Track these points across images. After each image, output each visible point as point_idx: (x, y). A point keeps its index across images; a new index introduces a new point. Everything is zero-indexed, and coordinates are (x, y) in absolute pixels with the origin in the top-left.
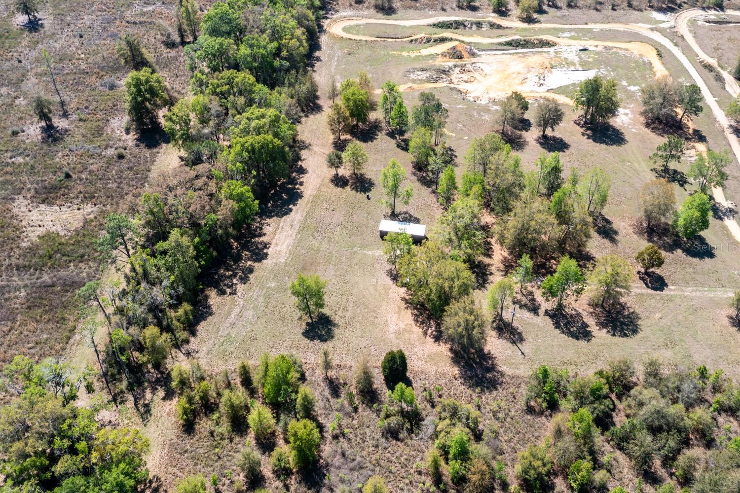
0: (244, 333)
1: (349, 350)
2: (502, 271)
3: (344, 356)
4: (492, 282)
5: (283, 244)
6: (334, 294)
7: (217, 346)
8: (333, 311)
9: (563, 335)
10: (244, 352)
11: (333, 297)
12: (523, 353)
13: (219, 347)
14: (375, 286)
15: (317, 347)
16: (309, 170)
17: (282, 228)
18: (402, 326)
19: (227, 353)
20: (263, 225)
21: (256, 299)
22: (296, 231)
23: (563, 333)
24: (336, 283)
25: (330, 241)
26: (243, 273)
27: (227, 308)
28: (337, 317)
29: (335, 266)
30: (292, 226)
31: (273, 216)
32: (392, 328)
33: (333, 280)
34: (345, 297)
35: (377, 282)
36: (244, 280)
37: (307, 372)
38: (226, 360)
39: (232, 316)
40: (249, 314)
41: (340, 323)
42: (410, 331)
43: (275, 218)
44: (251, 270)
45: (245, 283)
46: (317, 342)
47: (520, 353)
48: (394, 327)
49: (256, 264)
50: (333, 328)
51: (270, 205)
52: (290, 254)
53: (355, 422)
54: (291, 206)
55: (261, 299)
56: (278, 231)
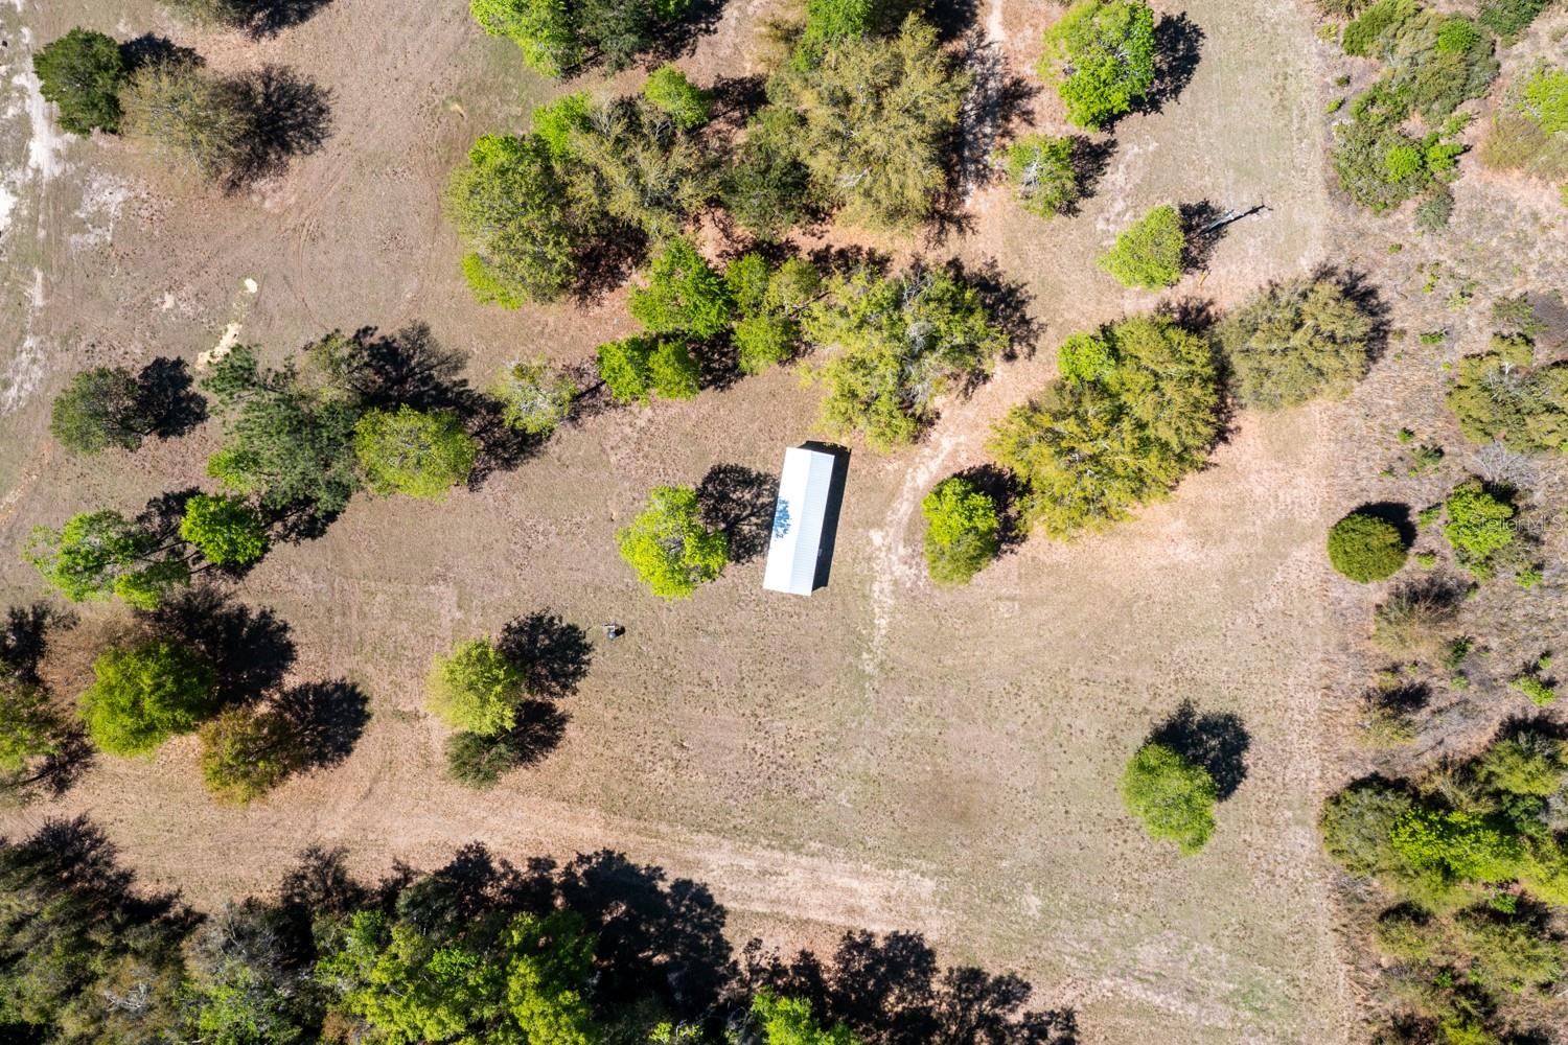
0: (1224, 958)
1: (1272, 669)
2: (942, 230)
3: (1290, 681)
4: (993, 265)
5: (852, 892)
6: (1064, 721)
7: (1268, 1025)
8: (1134, 719)
9: (1184, 95)
10: (1288, 948)
11: (1079, 723)
12: (1255, 210)
13: (1270, 1017)
14: (1030, 602)
15: (1267, 756)
16: (464, 840)
17: (777, 901)
18: (1178, 526)
19: (1295, 993)
20: (755, 971)
21: (1095, 942)
22: (791, 857)
23: (1176, 91)
24: (1021, 718)
25: (834, 749)
26: (980, 998)
27: (1125, 1022)
28: (1156, 707)
29: (946, 725)
30: (764, 873)
31: (719, 939)
32: (1186, 553)
33: (1010, 727)
34: (1078, 690)
35: (1013, 599)
36: (1011, 990)
37: (1353, 773)
38: (1318, 990)
39: (1158, 1000)
40: (1149, 955)
41: (1179, 698)
42: (1197, 506)
43: (726, 933)
44: (970, 978)
45: (1027, 987)
46: (1247, 759)
47: (1254, 217)
48: (1182, 548)
49: (943, 963)
50: (1198, 718)
51: (660, 958)
52: (896, 866)
53: (1494, 643)
54: (664, 887)
55: (1095, 928)
56: (792, 913)
